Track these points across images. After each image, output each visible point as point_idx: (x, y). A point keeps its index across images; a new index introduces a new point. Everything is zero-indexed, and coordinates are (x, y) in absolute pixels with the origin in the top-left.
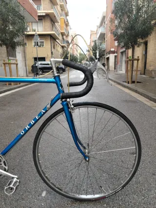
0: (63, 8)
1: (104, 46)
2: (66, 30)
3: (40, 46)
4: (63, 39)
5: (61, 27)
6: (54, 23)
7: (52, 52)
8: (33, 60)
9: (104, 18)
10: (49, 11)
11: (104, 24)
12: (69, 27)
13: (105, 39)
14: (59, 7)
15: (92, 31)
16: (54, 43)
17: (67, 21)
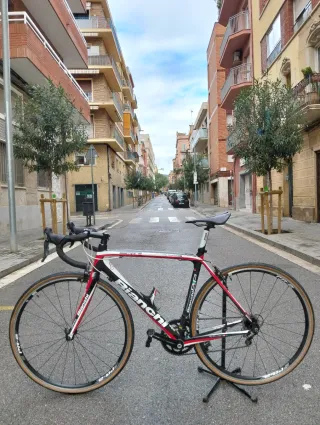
0: (127, 95)
1: (206, 163)
2: (133, 133)
3: (87, 164)
4: (128, 149)
5: (124, 129)
6: (113, 122)
7: (109, 175)
8: (74, 188)
9: (204, 113)
10: (106, 103)
11: (204, 123)
12: (136, 129)
13: (207, 150)
14: (121, 93)
15: (179, 134)
16: (113, 158)
17: (135, 118)
